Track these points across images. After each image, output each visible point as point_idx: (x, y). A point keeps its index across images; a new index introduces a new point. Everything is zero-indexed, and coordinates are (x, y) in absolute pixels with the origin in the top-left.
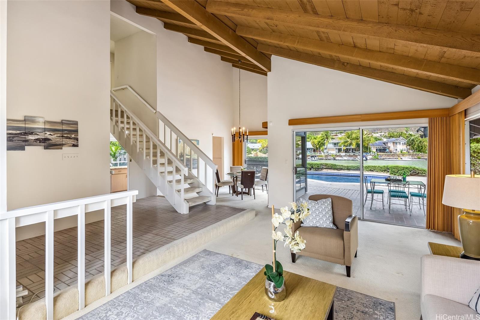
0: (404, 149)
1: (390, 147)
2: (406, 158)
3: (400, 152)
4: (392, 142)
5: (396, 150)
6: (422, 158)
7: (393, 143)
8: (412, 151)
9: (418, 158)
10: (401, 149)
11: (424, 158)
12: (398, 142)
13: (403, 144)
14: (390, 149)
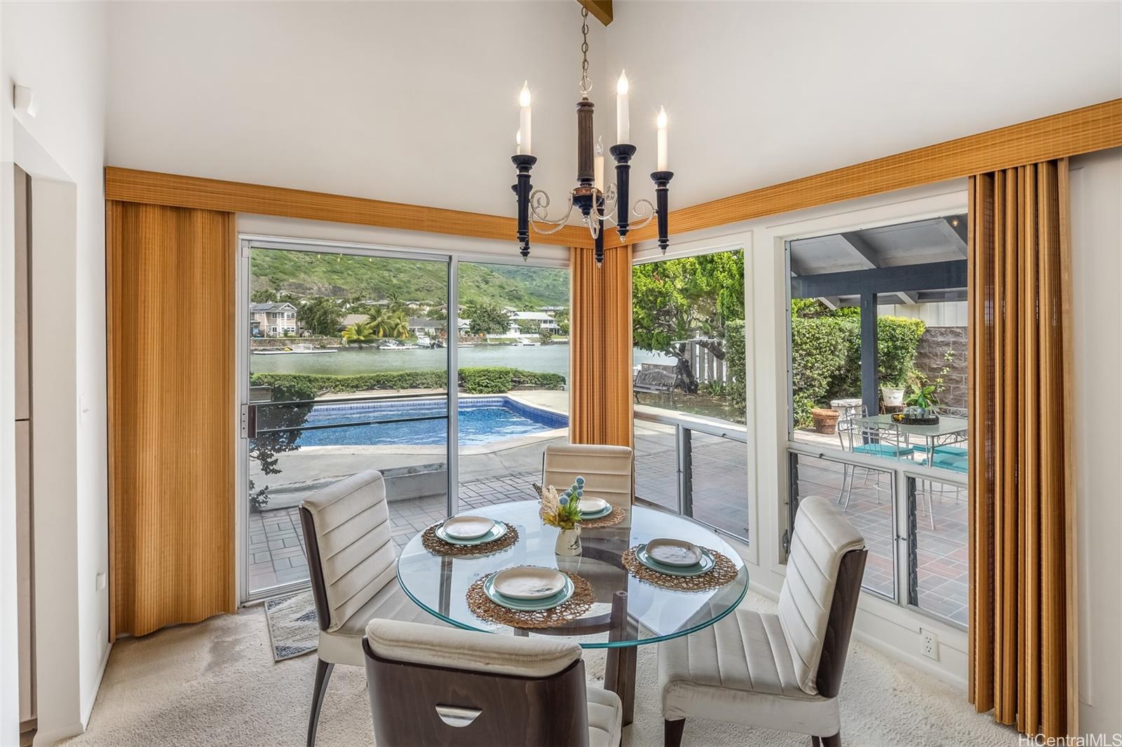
0: (291, 327)
1: (259, 323)
2: (300, 348)
3: (283, 335)
4: (264, 311)
5: (275, 330)
6: (329, 346)
7: (268, 314)
8: (308, 332)
9: (321, 347)
10: (286, 328)
11: (333, 346)
12: (279, 313)
13: (288, 316)
14: (261, 328)
